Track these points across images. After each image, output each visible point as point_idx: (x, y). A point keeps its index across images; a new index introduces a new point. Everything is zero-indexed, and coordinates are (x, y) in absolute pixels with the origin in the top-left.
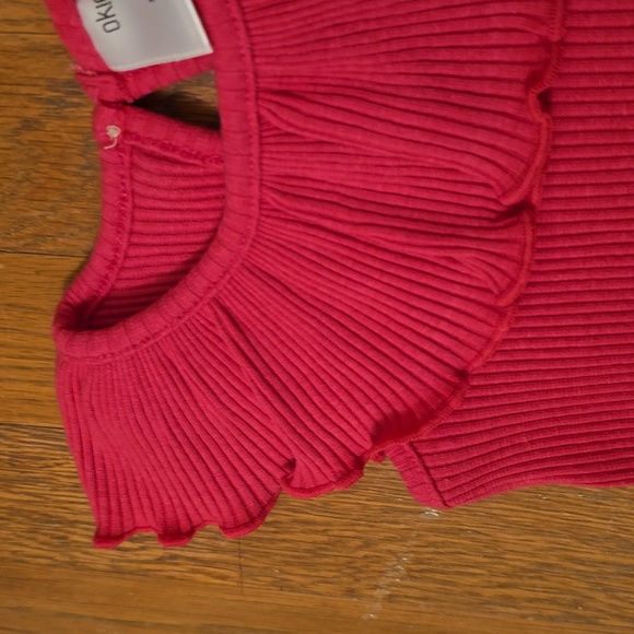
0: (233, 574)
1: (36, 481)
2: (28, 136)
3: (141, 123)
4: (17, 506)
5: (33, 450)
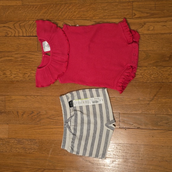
0: (39, 152)
1: (24, 144)
4: (22, 147)
5: (25, 141)
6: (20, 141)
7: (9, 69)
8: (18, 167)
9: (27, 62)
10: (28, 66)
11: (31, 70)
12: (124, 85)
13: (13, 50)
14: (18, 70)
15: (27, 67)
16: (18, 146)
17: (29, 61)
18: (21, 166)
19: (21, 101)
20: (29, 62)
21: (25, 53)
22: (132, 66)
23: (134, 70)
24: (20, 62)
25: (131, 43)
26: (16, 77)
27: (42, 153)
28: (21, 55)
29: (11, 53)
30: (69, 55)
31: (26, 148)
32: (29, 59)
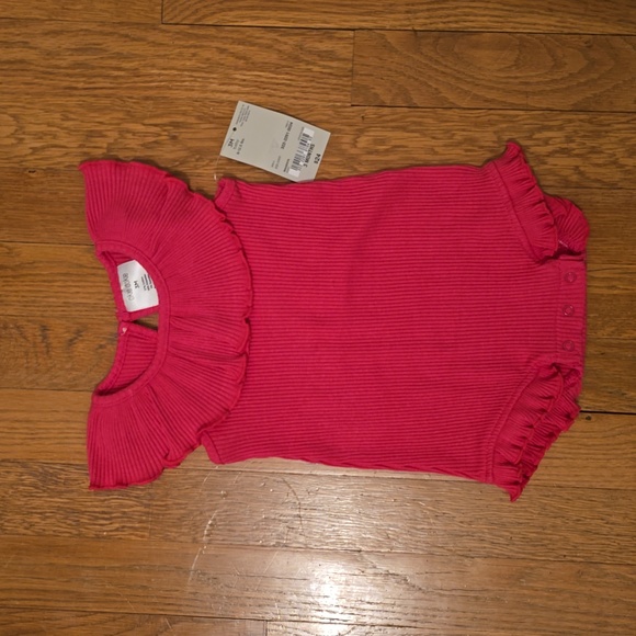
0: (146, 534)
1: (73, 491)
2: (100, 350)
3: (133, 327)
4: (62, 505)
5: (74, 476)
6: (52, 475)
7: (12, 111)
8: (31, 609)
9: (108, 76)
10: (107, 96)
11: (121, 115)
12: (527, 457)
13: (36, 14)
14: (58, 115)
15: (107, 102)
16: (37, 502)
17: (116, 73)
18: (52, 604)
19: (65, 274)
20: (116, 77)
21: (99, 29)
22: (558, 367)
23: (573, 385)
24: (68, 75)
25: (548, 258)
26: (43, 148)
27: (166, 539)
28: (74, 40)
29: (24, 30)
30: (250, 326)
31: (83, 513)
32: (114, 63)
